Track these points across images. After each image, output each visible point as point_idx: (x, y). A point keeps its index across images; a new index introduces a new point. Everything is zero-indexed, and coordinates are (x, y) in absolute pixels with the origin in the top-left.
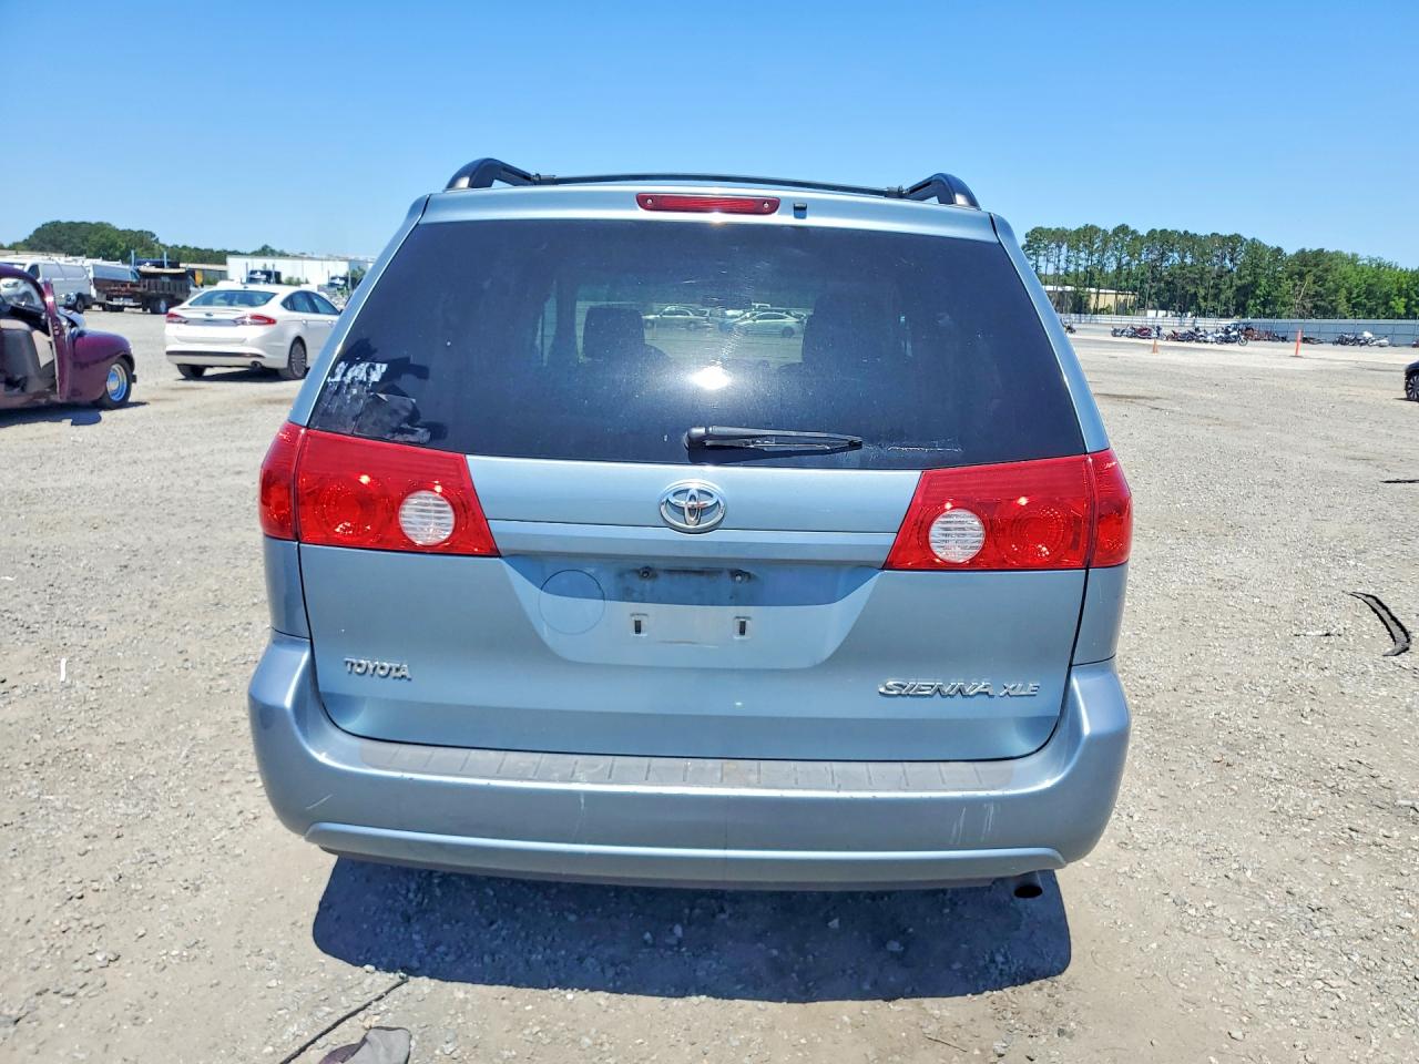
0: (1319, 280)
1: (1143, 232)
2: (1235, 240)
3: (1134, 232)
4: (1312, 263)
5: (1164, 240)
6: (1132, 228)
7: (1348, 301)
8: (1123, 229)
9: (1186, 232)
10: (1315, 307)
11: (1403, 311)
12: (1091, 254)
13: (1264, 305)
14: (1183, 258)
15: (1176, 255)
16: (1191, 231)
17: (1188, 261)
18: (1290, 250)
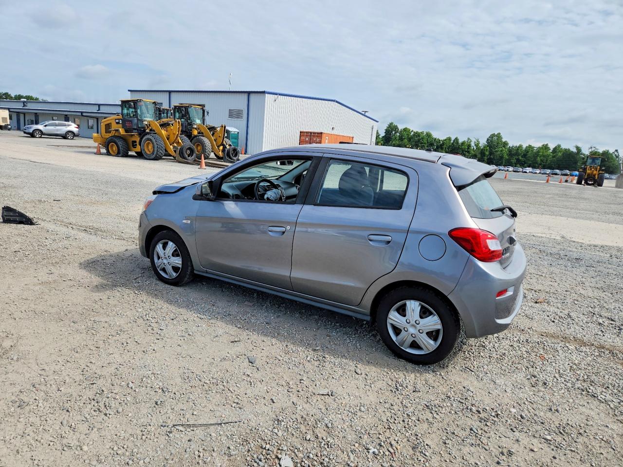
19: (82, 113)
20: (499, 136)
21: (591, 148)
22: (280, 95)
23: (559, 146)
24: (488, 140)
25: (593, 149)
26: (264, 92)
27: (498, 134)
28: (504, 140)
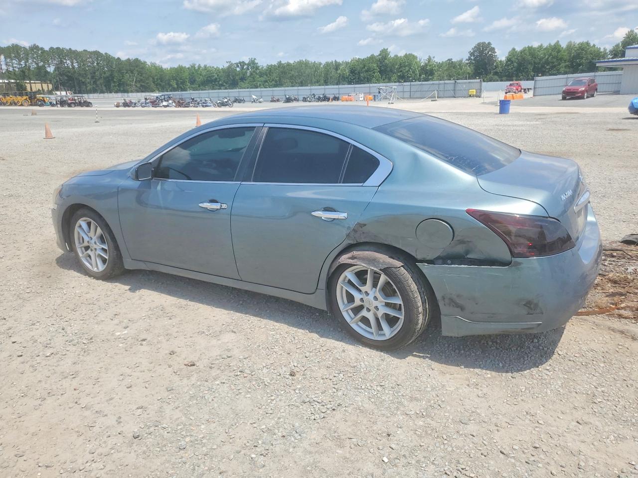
0: (140, 73)
1: (47, 48)
2: (97, 54)
3: (42, 49)
4: (135, 66)
5: (58, 53)
6: (40, 46)
7: (154, 82)
8: (35, 48)
9: (70, 49)
10: (141, 86)
11: (176, 86)
12: (20, 61)
13: (119, 85)
14: (72, 63)
15: (68, 62)
16: (73, 49)
17: (76, 65)
18: (124, 58)
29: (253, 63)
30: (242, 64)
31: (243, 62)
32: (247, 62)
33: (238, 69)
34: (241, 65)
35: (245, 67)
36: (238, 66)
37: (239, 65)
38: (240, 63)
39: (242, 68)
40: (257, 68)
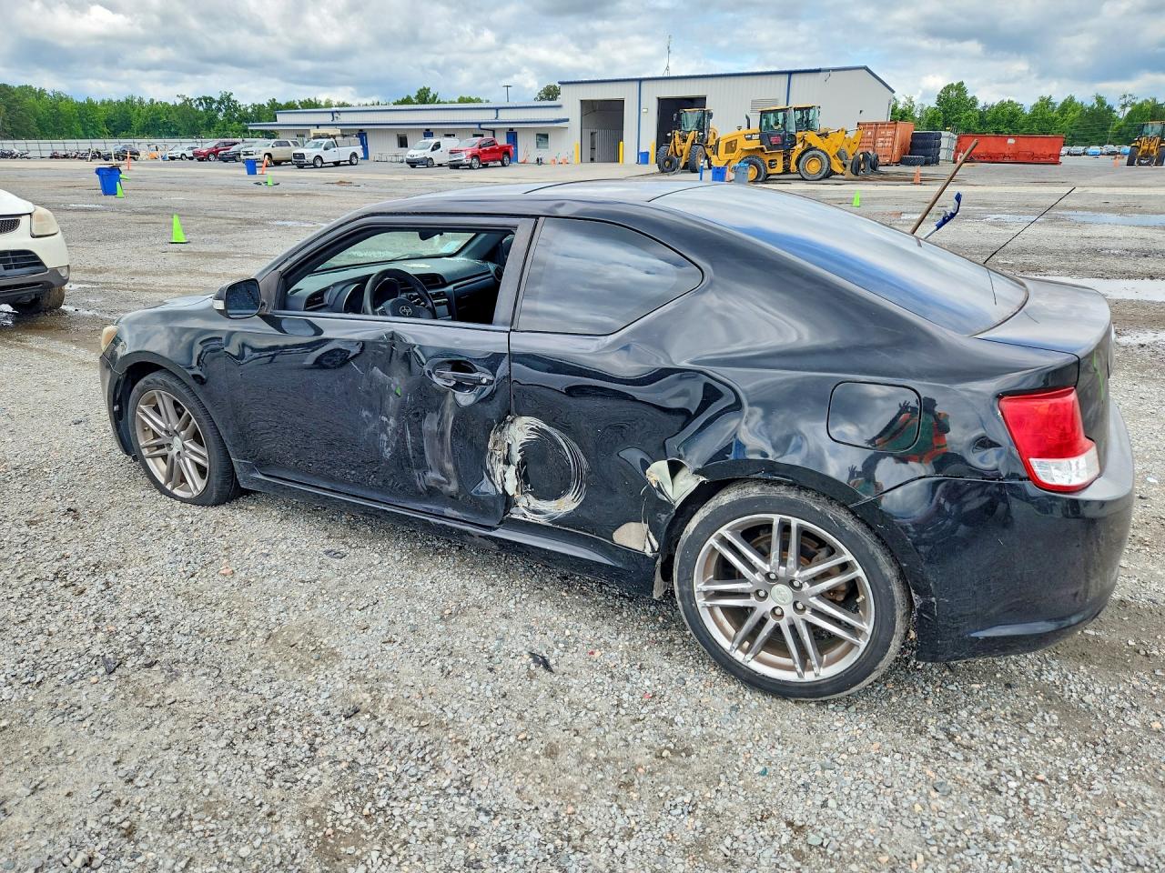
19: (480, 124)
20: (960, 88)
21: (1125, 96)
22: (833, 70)
23: (1072, 99)
24: (939, 97)
25: (1127, 99)
26: (819, 71)
27: (959, 84)
28: (969, 95)
29: (226, 99)
30: (209, 101)
31: (210, 98)
32: (217, 98)
33: (201, 109)
34: (206, 102)
35: (214, 107)
36: (201, 104)
37: (203, 101)
38: (205, 99)
39: (209, 108)
40: (236, 109)
